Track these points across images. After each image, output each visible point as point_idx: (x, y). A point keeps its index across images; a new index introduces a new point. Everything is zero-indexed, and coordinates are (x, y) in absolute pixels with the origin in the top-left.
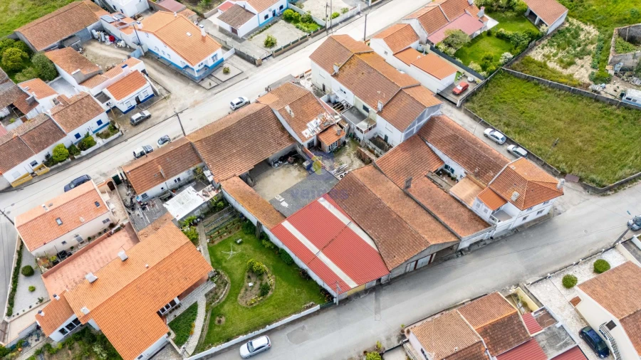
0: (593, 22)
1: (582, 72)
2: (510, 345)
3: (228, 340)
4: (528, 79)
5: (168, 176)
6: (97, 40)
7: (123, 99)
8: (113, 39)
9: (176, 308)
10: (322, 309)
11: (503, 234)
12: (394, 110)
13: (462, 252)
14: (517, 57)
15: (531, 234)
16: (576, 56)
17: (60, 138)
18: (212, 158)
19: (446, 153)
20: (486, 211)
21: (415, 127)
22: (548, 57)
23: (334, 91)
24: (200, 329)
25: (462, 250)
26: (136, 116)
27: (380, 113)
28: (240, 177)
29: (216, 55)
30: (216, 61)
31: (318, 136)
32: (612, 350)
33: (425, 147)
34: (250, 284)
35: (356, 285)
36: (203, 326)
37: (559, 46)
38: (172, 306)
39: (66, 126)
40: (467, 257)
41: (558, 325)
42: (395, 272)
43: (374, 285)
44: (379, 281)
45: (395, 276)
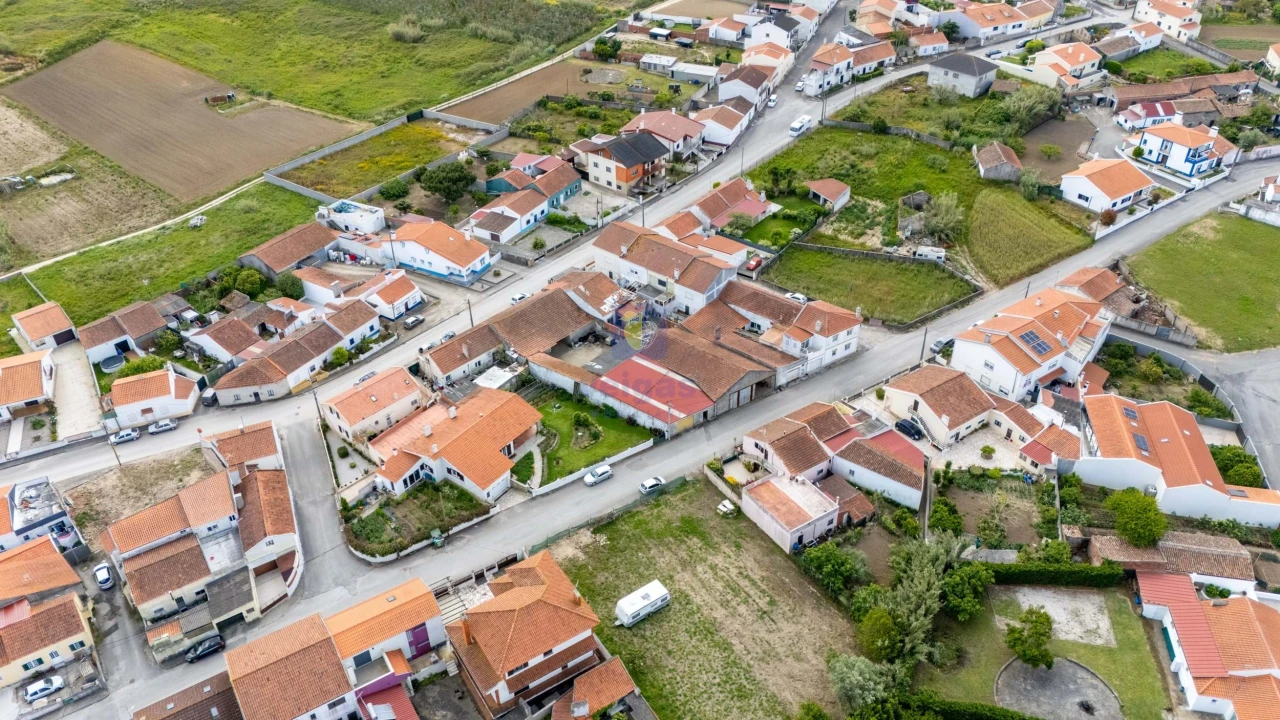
0: (879, 197)
1: (874, 240)
2: (833, 432)
3: (571, 473)
4: (821, 250)
5: (471, 357)
6: (335, 261)
7: (392, 306)
8: (354, 258)
10: (656, 444)
11: (818, 370)
12: (691, 276)
13: (780, 388)
14: (806, 232)
15: (843, 368)
16: (866, 227)
17: (337, 341)
18: (512, 338)
19: (750, 309)
20: (795, 346)
21: (715, 290)
22: (839, 231)
23: (623, 276)
24: (540, 471)
25: (780, 386)
26: (410, 320)
27: (677, 281)
28: (546, 351)
29: (483, 260)
30: (484, 266)
31: (617, 311)
32: (925, 432)
33: (728, 309)
34: (580, 434)
35: (684, 415)
36: (542, 468)
37: (847, 220)
39: (342, 329)
40: (787, 392)
41: (874, 418)
42: (720, 405)
43: (701, 420)
44: (705, 414)
45: (720, 412)
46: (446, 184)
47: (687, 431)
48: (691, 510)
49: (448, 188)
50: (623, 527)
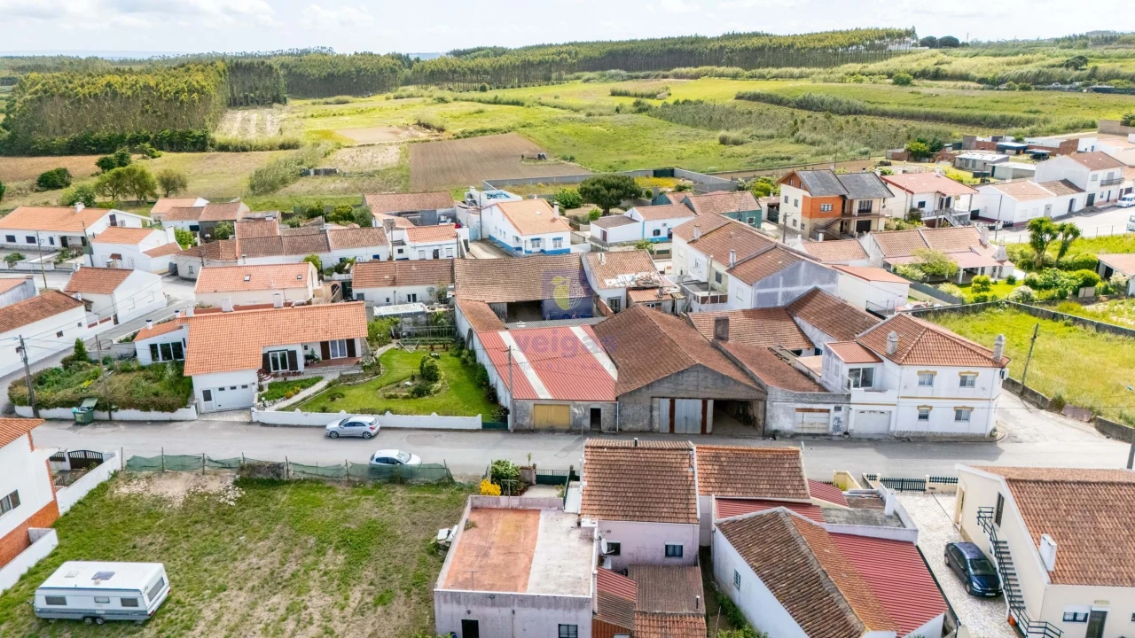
3: (324, 410)
5: (401, 283)
7: (418, 244)
9: (295, 374)
11: (876, 437)
12: (753, 265)
14: (1047, 300)
15: (936, 448)
17: (321, 251)
18: (467, 279)
19: (818, 326)
23: (690, 274)
24: (301, 398)
25: (776, 431)
27: (730, 271)
28: (489, 304)
29: (560, 239)
30: (558, 248)
31: (629, 289)
33: (790, 324)
34: (408, 383)
35: (550, 397)
36: (308, 397)
38: (291, 370)
39: (335, 242)
42: (629, 411)
43: (587, 423)
44: (595, 414)
45: (630, 426)
46: (597, 186)
47: (552, 430)
48: (402, 519)
49: (598, 190)
50: (282, 497)
